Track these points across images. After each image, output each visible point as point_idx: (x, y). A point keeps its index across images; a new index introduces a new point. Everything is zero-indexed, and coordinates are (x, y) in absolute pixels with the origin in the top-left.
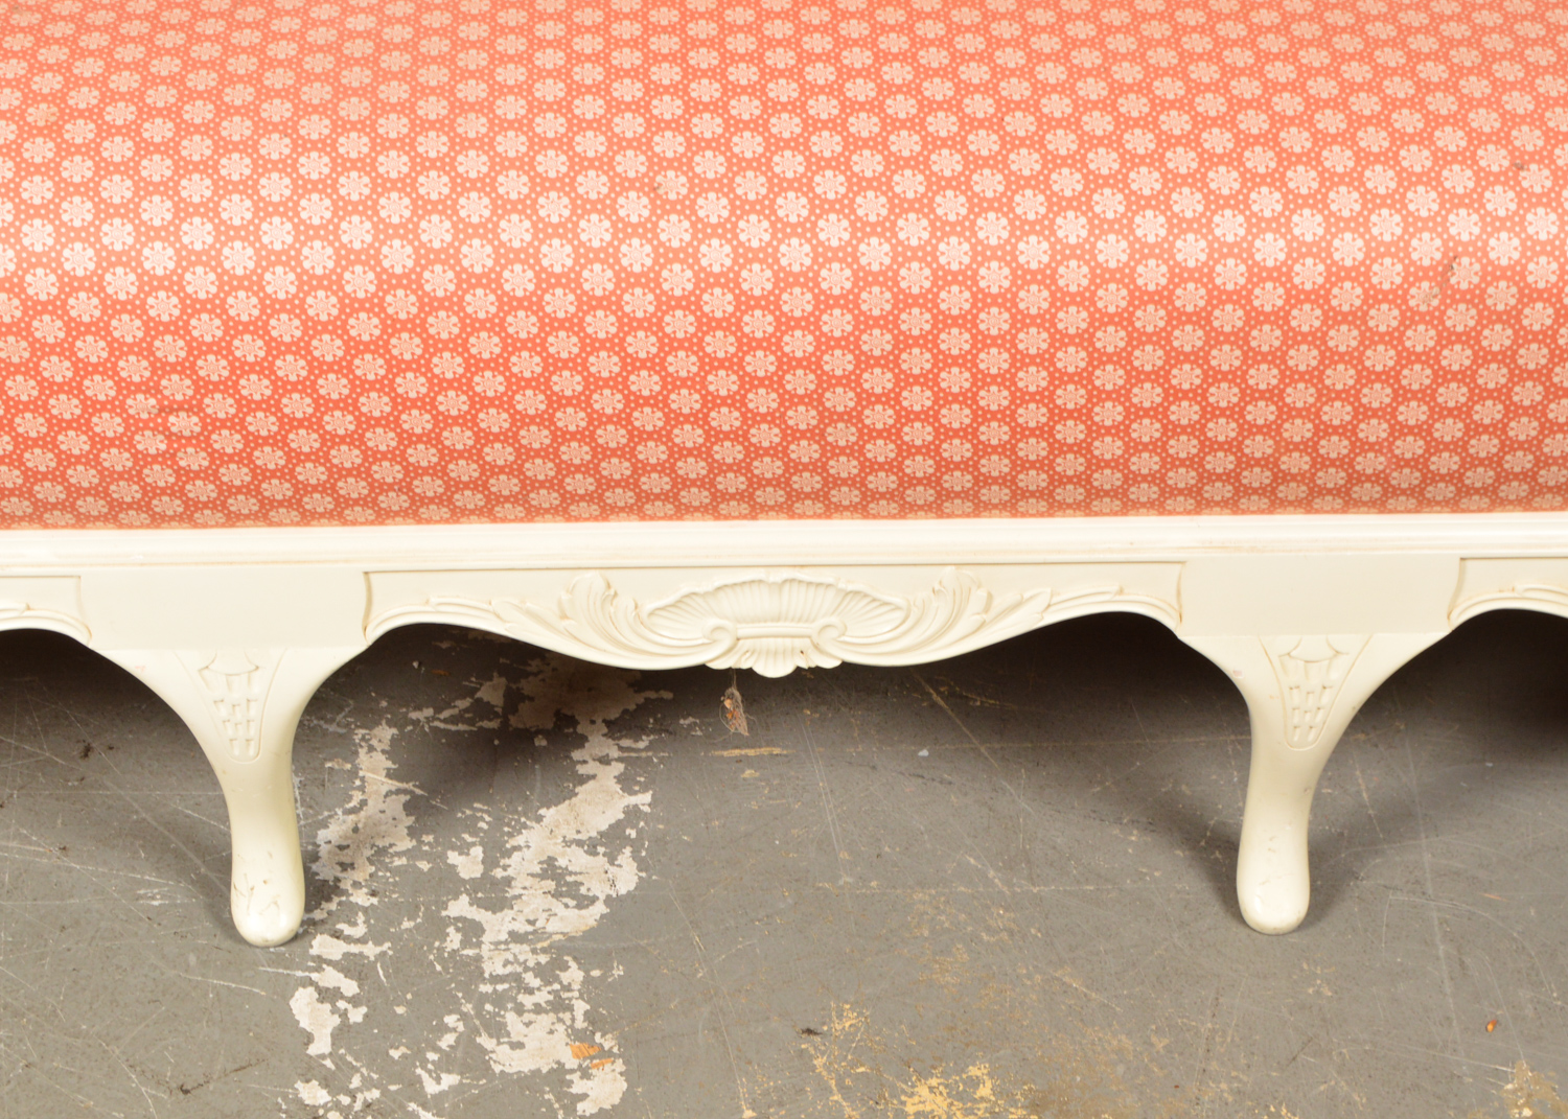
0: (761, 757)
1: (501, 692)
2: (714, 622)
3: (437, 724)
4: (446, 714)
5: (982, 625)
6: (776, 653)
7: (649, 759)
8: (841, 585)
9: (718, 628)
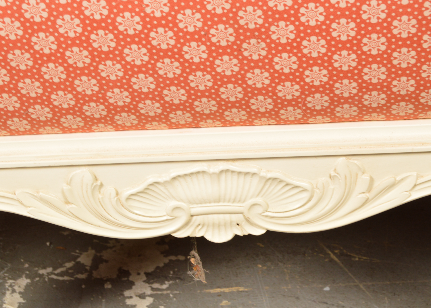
0: (232, 293)
1: (91, 258)
2: (175, 203)
3: (53, 276)
4: (59, 271)
5: (366, 202)
6: (219, 226)
7: (168, 295)
8: (262, 174)
9: (176, 208)
